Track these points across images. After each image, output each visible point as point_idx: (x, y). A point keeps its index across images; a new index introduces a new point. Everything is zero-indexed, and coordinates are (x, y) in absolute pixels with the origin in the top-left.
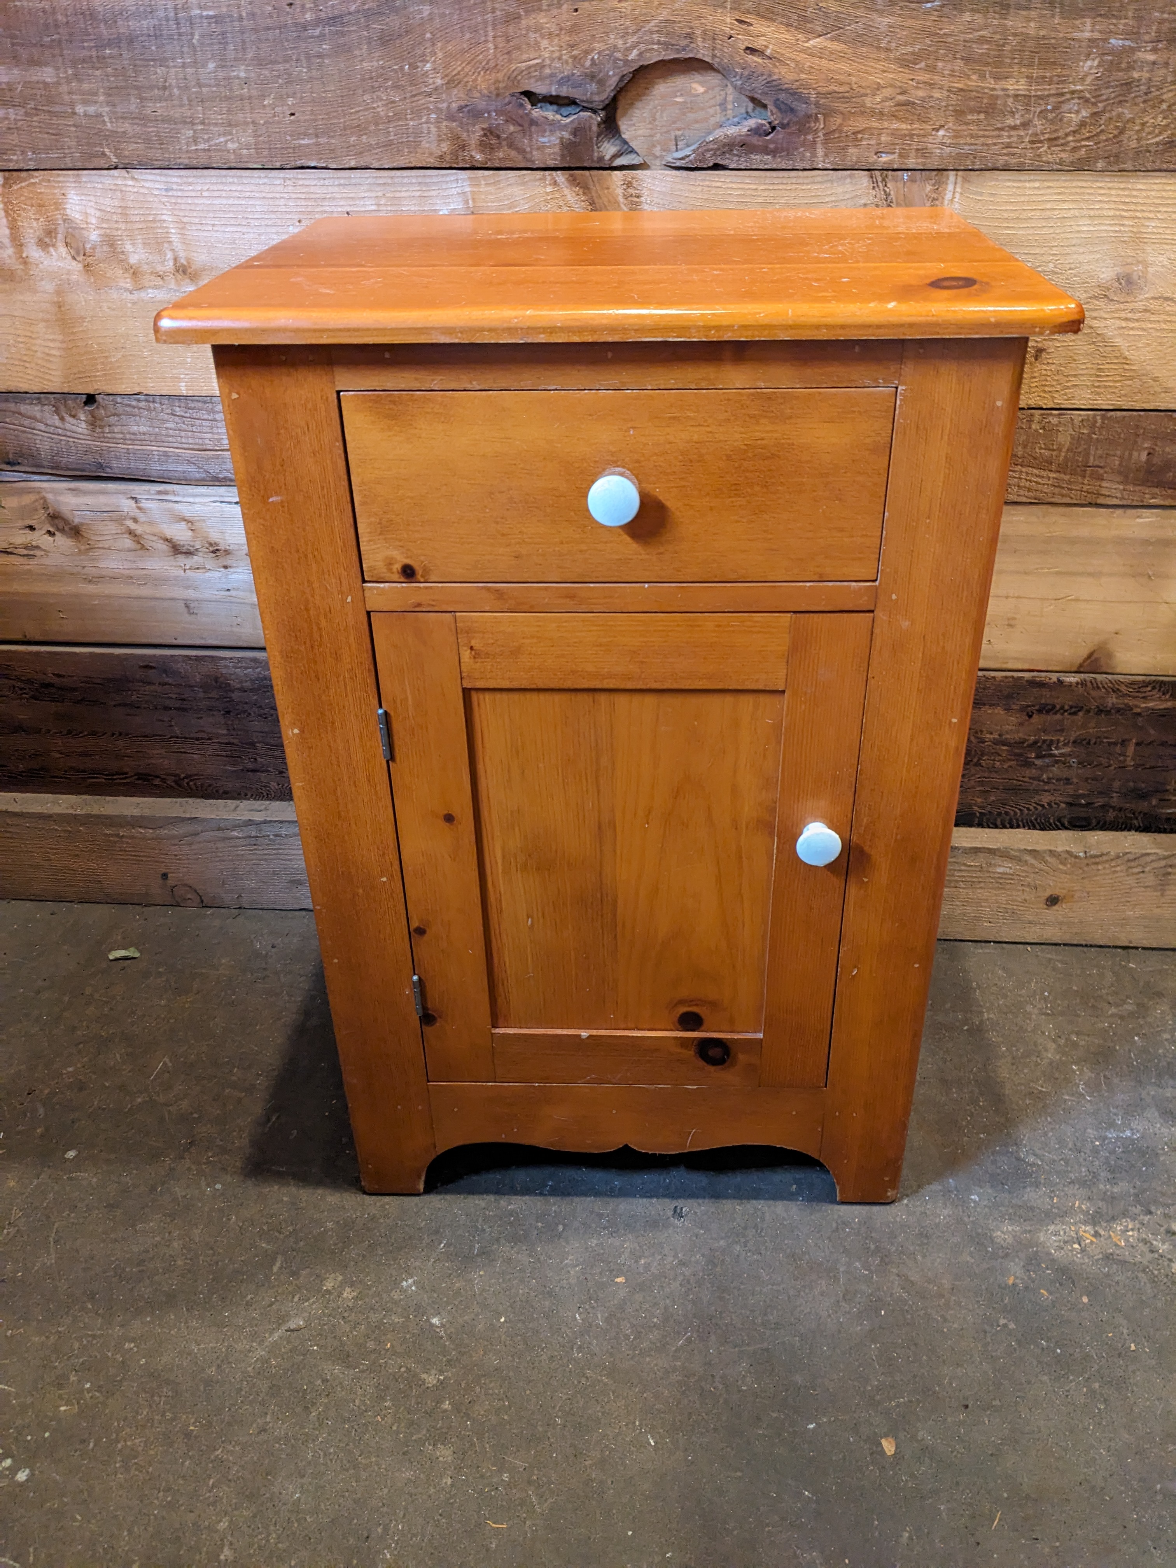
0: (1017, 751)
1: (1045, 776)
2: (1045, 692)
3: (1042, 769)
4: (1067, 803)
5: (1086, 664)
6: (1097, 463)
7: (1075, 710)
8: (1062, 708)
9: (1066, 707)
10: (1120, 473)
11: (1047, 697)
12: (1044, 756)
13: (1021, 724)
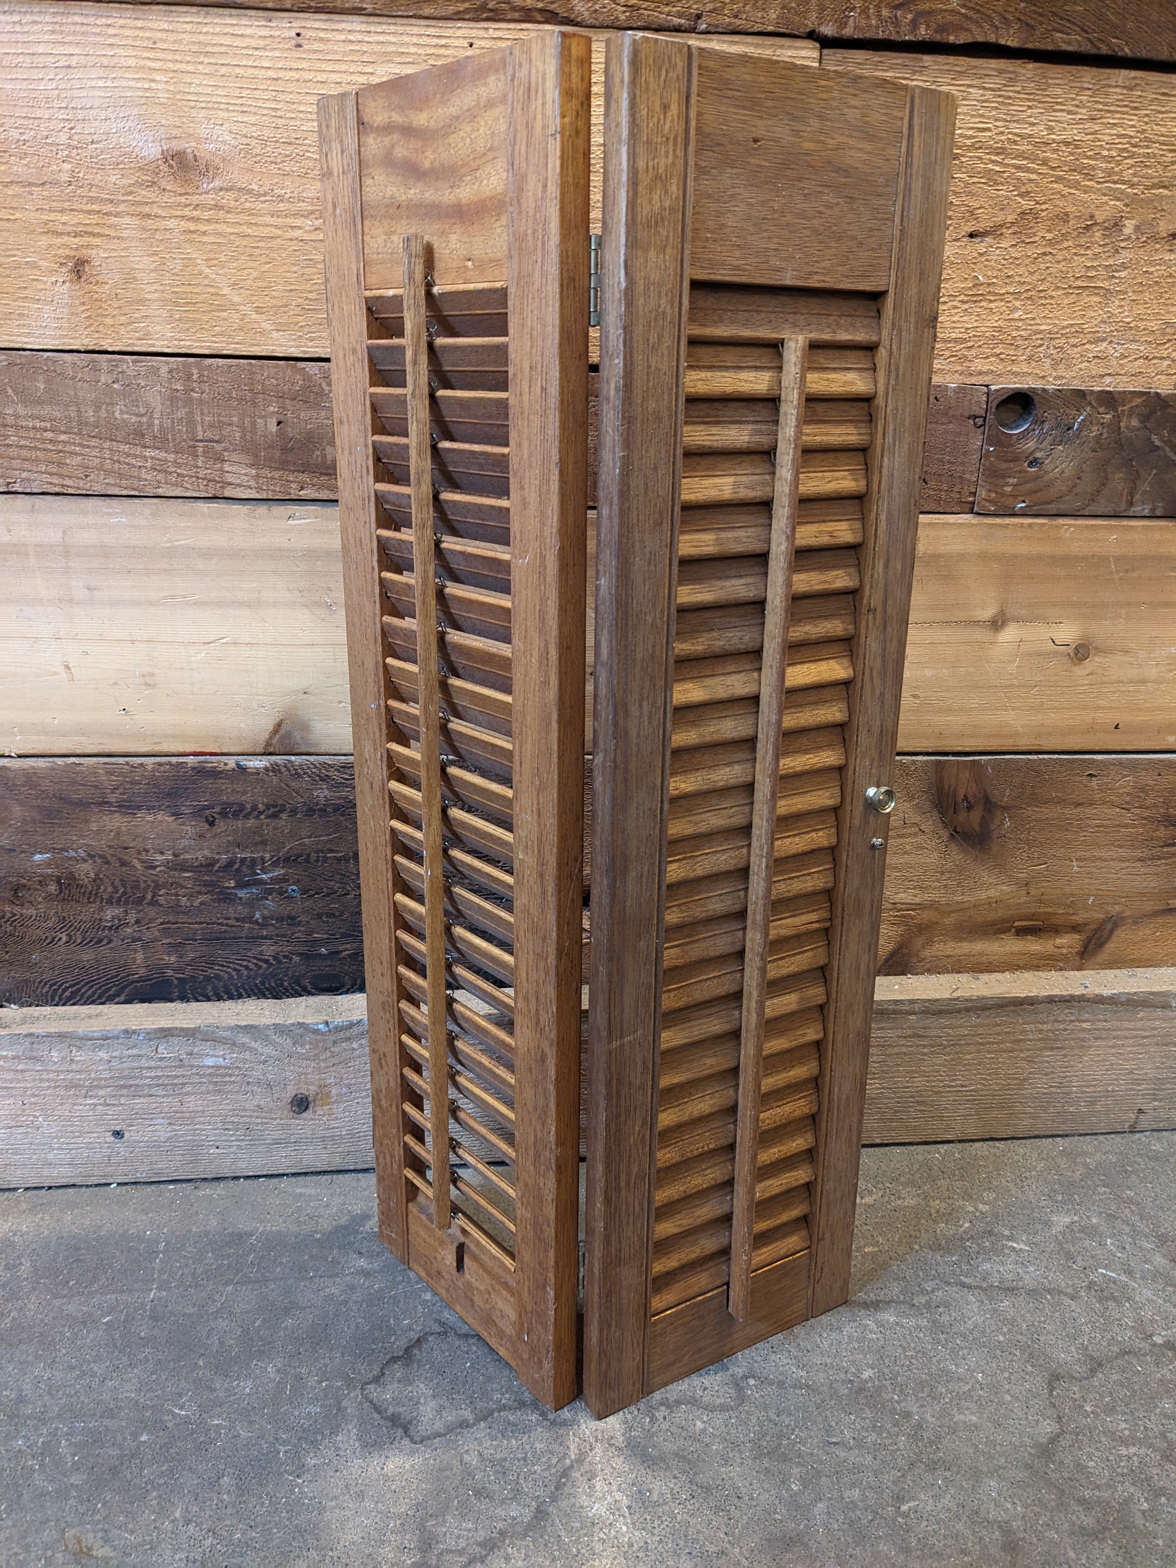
0: (206, 878)
1: (257, 915)
2: (223, 784)
3: (251, 904)
4: (301, 955)
5: (274, 741)
6: (209, 435)
7: (275, 811)
8: (254, 808)
9: (261, 807)
10: (246, 450)
11: (229, 793)
12: (247, 885)
13: (202, 836)
